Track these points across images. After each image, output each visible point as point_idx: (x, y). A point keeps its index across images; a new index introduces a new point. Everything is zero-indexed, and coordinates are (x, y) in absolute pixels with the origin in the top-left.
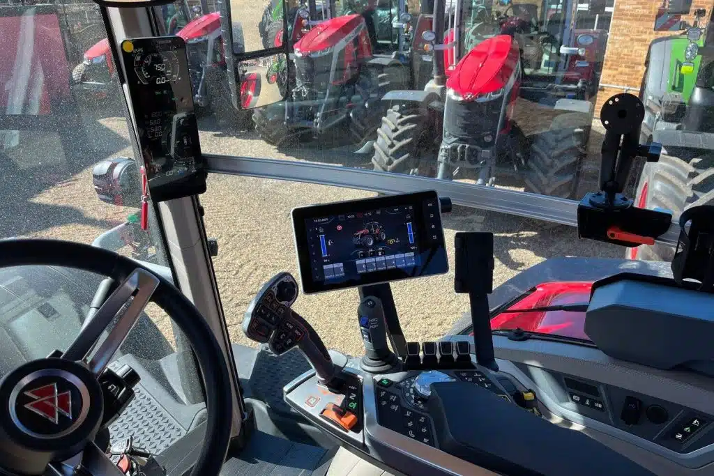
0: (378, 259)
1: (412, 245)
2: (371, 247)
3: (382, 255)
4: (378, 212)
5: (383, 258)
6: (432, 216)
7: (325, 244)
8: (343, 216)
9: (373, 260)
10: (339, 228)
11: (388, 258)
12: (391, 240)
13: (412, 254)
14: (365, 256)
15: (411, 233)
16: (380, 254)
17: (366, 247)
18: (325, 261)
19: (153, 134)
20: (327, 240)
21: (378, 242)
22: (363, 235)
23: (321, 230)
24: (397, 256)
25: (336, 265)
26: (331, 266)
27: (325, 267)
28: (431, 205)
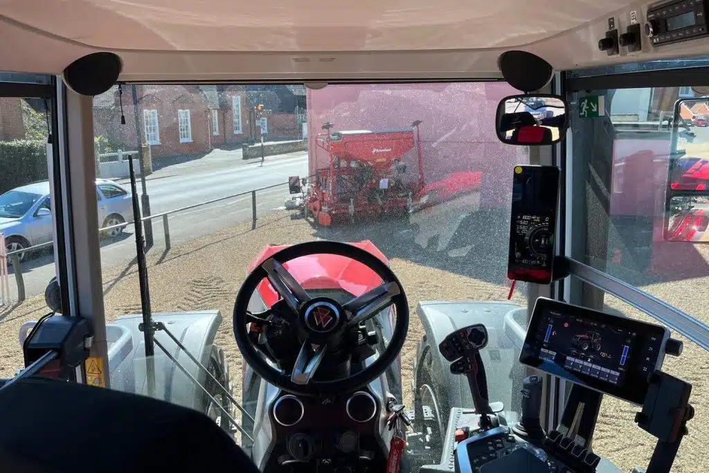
0: (585, 364)
1: (621, 366)
2: (584, 351)
3: (590, 362)
4: (603, 326)
5: (590, 365)
6: (651, 349)
7: (550, 332)
8: (573, 317)
9: (581, 362)
10: (566, 325)
11: (594, 366)
12: (604, 354)
13: (618, 374)
14: (576, 356)
15: (624, 356)
16: (589, 360)
17: (580, 349)
18: (545, 345)
19: (520, 230)
20: (552, 331)
21: (592, 350)
22: (582, 339)
23: (552, 321)
24: (603, 369)
25: (550, 352)
26: (547, 351)
27: (542, 350)
28: (654, 339)
